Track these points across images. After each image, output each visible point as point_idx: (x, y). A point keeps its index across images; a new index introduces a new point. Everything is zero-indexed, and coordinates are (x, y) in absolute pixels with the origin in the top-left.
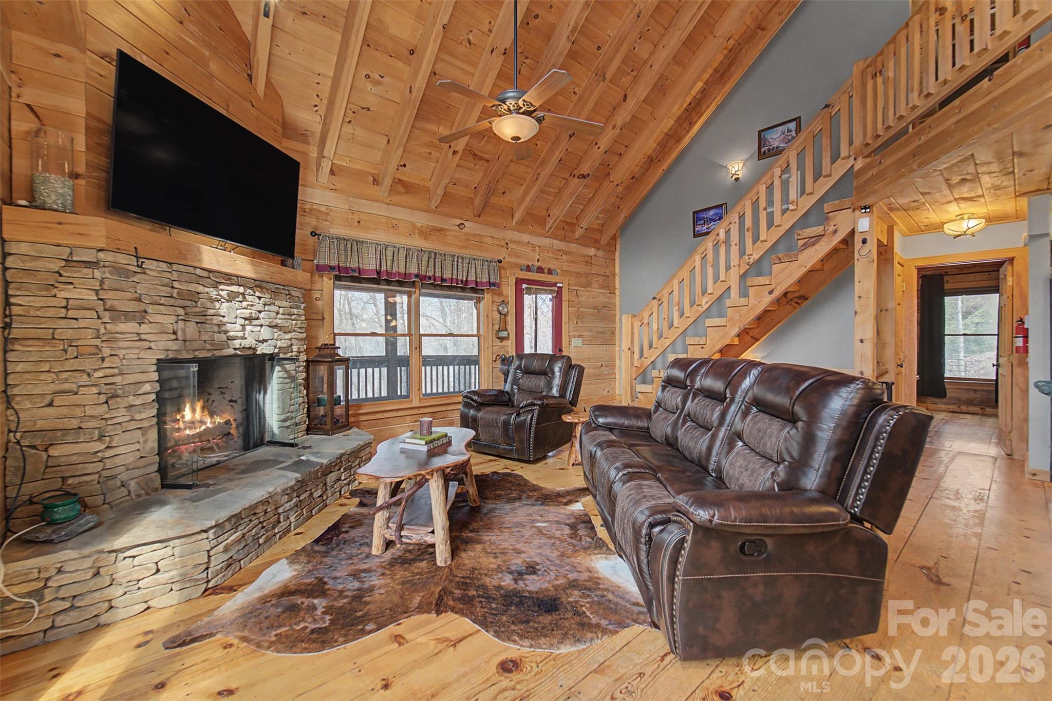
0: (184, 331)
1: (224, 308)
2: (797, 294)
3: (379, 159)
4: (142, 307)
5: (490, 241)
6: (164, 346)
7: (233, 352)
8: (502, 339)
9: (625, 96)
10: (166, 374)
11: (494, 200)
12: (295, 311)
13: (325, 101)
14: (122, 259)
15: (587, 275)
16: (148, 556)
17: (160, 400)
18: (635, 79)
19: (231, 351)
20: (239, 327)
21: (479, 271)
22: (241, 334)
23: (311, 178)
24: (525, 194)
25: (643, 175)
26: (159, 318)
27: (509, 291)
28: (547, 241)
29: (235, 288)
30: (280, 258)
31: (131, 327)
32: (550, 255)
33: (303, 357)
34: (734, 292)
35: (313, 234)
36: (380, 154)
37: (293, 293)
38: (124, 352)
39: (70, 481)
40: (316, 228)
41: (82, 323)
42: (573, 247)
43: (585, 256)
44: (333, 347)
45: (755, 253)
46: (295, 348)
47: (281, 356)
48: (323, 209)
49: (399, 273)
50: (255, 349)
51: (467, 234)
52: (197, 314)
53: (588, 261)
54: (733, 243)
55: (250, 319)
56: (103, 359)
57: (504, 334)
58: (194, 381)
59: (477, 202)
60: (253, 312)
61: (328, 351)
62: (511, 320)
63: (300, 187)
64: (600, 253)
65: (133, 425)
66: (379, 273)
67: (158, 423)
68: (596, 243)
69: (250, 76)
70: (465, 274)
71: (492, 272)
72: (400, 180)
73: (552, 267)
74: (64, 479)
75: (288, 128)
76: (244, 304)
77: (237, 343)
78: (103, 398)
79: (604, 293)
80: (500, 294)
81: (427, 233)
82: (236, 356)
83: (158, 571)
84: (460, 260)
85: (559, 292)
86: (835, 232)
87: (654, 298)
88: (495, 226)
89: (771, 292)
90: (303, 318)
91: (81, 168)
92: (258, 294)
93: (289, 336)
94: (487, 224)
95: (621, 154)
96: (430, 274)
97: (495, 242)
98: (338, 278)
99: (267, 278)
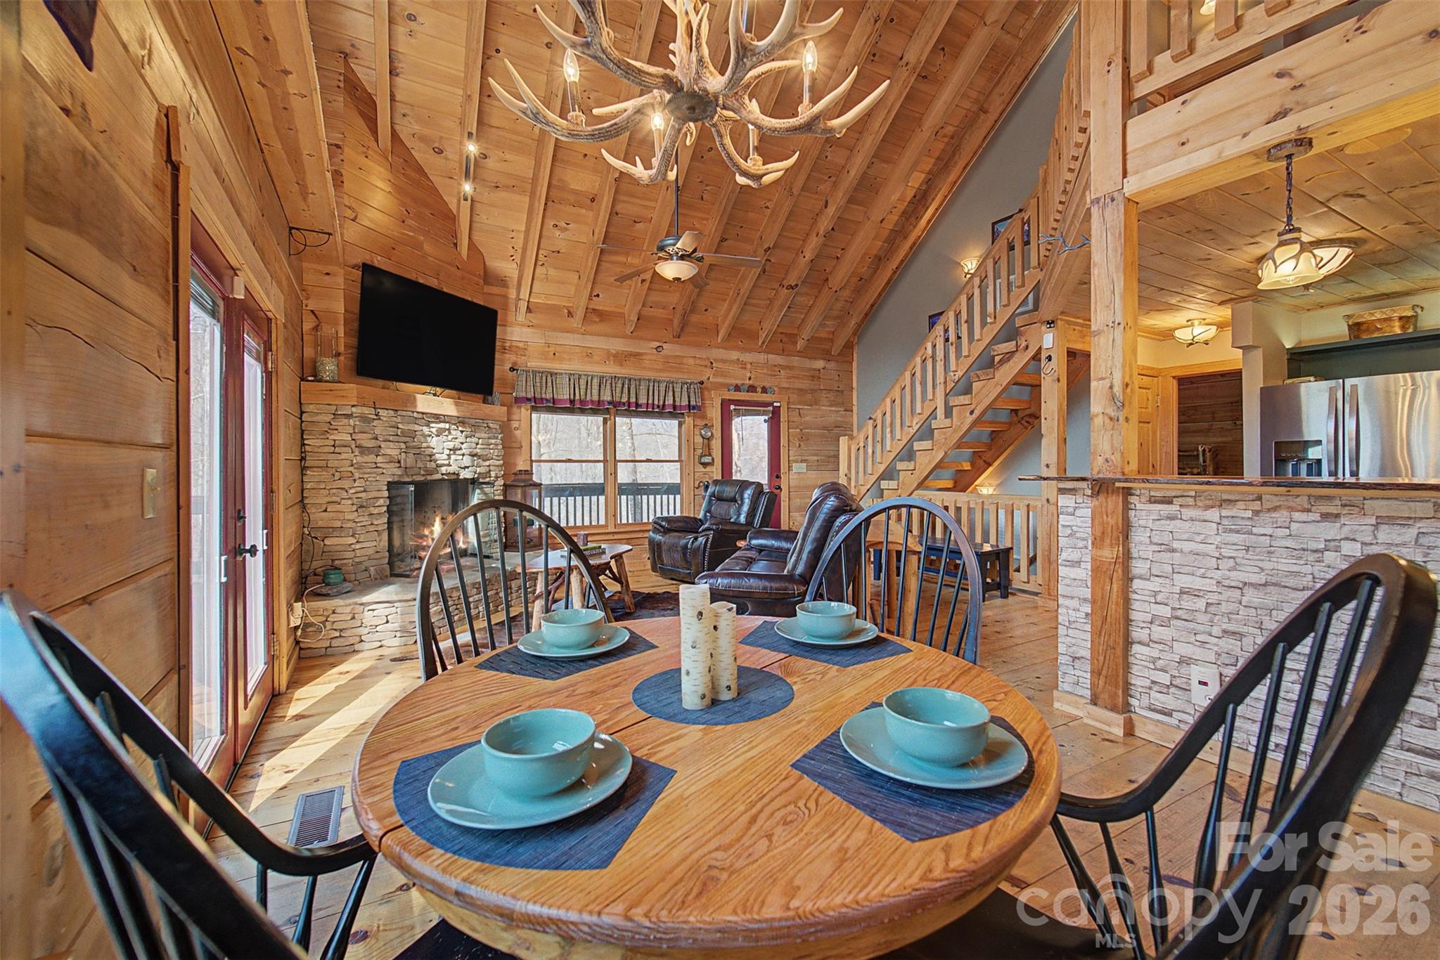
0: (405, 460)
1: (434, 442)
2: (1027, 412)
3: (572, 292)
4: (378, 443)
5: (691, 361)
6: (392, 472)
7: (440, 477)
8: (705, 465)
9: (827, 202)
10: (394, 492)
11: (694, 318)
12: (493, 441)
13: (520, 251)
14: (366, 411)
15: (813, 391)
16: (382, 610)
17: (390, 511)
18: (835, 185)
19: (438, 476)
20: (445, 457)
21: (677, 395)
22: (447, 462)
23: (511, 318)
24: (729, 310)
25: (872, 276)
26: (389, 452)
27: (715, 413)
28: (762, 357)
29: (442, 425)
30: (480, 396)
31: (372, 458)
32: (765, 371)
33: (500, 482)
34: (940, 412)
35: (512, 369)
36: (573, 289)
37: (491, 425)
38: (367, 476)
39: (336, 562)
40: (515, 363)
41: (343, 456)
42: (796, 361)
43: (810, 369)
44: (529, 473)
45: (958, 369)
46: (493, 474)
47: (481, 480)
48: (521, 345)
49: (592, 402)
50: (458, 475)
51: (667, 357)
52: (414, 447)
53: (815, 376)
54: (938, 359)
55: (454, 450)
56: (355, 480)
57: (707, 459)
58: (411, 498)
59: (676, 322)
60: (457, 444)
61: (523, 477)
62: (716, 445)
63: (498, 328)
64: (832, 365)
65: (372, 528)
66: (572, 402)
67: (388, 528)
68: (827, 355)
69: (455, 244)
70: (662, 398)
71: (692, 395)
72: (594, 310)
73: (767, 385)
74: (333, 561)
75: (490, 278)
76: (450, 437)
77: (443, 470)
78: (354, 508)
79: (838, 411)
80: (704, 417)
81: (620, 358)
82: (443, 480)
83: (387, 622)
84: (656, 385)
85: (776, 411)
86: (1027, 347)
87: (870, 418)
88: (698, 345)
89: (972, 413)
90: (500, 447)
91: (342, 349)
92: (460, 429)
93: (487, 463)
94: (689, 344)
95: (838, 258)
96: (625, 400)
97: (698, 362)
98: (534, 409)
99: (468, 415)
